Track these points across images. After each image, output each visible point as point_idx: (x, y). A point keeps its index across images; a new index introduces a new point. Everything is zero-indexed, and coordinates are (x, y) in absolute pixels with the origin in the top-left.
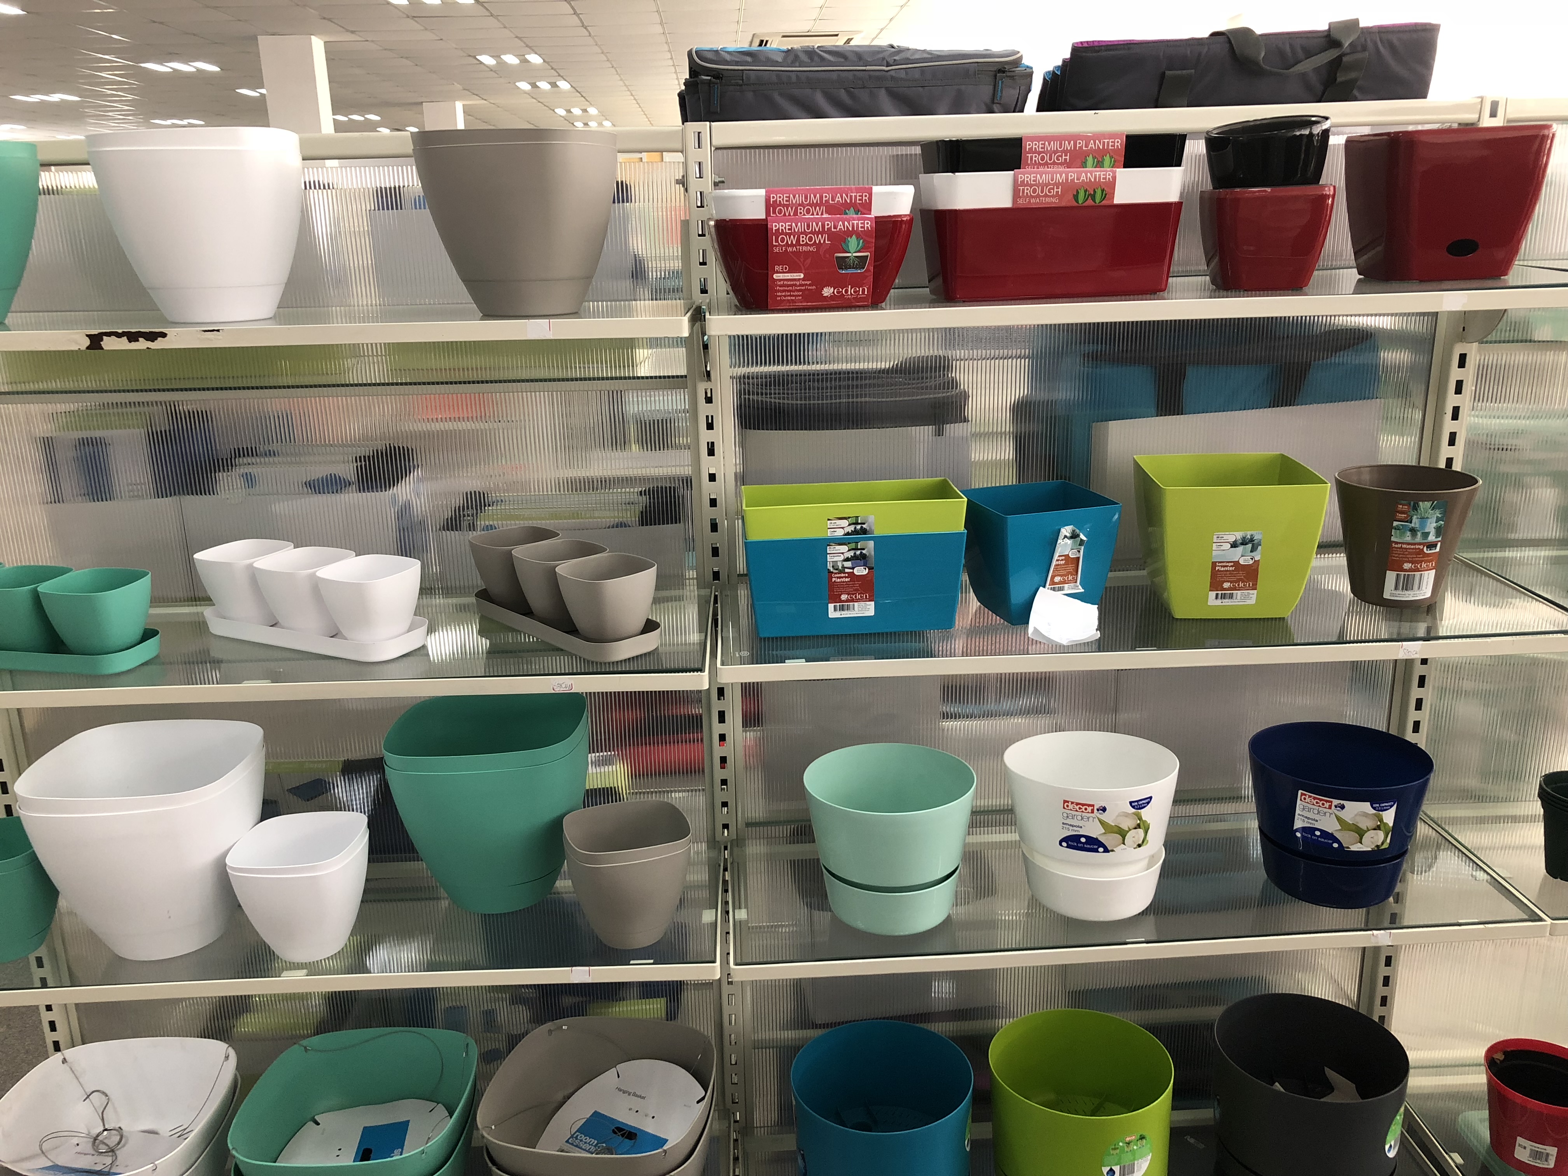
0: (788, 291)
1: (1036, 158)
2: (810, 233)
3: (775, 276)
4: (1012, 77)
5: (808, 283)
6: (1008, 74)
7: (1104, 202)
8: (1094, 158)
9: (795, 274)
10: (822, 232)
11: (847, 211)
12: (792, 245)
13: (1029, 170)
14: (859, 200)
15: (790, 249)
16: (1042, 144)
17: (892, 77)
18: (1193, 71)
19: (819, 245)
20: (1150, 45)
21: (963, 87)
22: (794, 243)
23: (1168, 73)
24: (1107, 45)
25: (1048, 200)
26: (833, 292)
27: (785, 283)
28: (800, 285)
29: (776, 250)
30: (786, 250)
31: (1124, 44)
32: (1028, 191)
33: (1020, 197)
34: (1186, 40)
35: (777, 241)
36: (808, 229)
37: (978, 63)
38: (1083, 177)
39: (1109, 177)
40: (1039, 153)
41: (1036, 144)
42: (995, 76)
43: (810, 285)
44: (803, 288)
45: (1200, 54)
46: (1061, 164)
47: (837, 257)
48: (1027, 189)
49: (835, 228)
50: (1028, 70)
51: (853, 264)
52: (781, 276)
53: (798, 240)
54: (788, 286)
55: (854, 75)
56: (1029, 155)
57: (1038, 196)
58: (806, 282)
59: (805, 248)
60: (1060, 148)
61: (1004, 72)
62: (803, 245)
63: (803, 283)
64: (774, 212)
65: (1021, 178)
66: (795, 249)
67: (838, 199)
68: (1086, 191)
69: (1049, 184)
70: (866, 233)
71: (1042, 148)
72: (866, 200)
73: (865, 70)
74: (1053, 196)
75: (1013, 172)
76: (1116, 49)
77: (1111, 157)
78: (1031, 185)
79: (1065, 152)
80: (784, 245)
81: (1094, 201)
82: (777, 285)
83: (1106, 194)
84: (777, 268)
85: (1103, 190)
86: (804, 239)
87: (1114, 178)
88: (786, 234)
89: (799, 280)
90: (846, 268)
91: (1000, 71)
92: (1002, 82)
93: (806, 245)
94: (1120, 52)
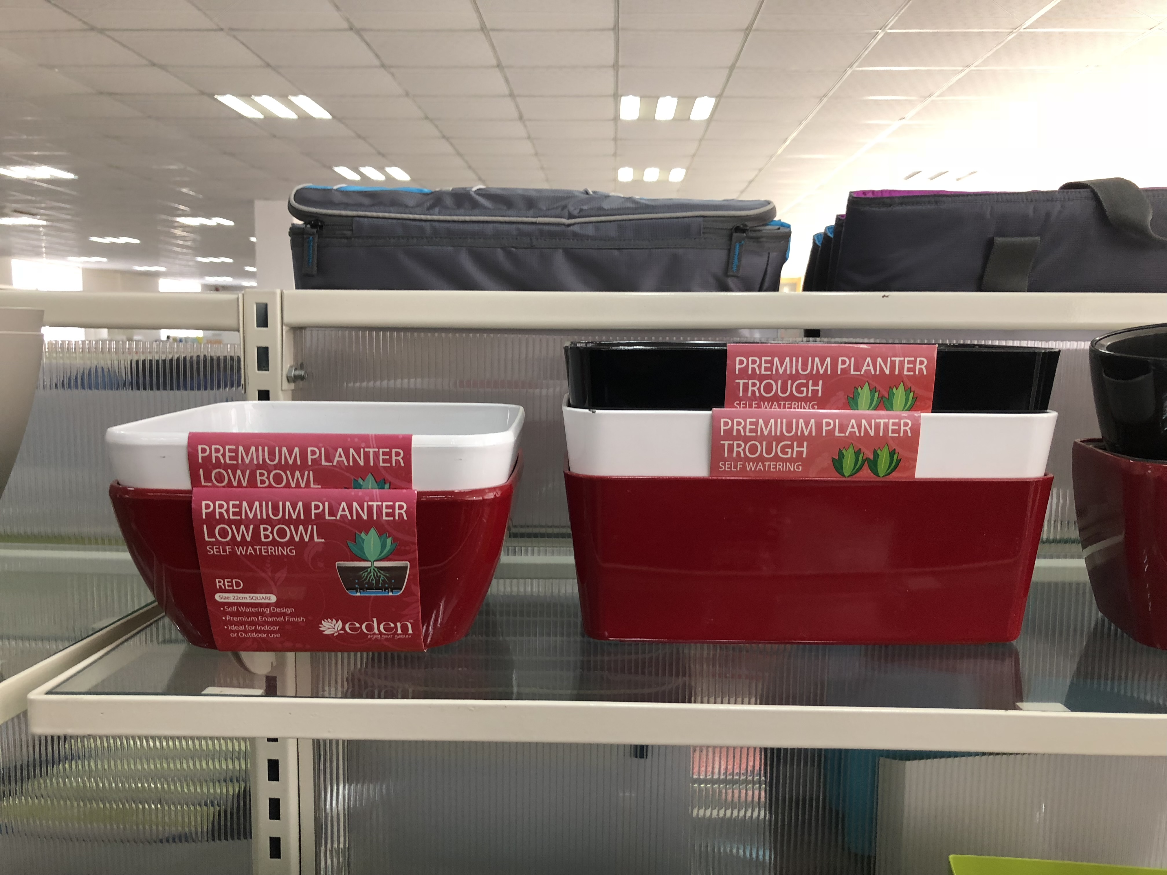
0: (251, 623)
1: (755, 387)
2: (279, 522)
3: (218, 597)
4: (757, 239)
5: (289, 611)
6: (751, 234)
7: (897, 476)
8: (873, 390)
9: (258, 595)
10: (307, 522)
11: (360, 481)
12: (244, 543)
13: (739, 409)
14: (384, 461)
15: (240, 551)
16: (766, 362)
17: (575, 235)
18: (1038, 238)
19: (301, 545)
20: (970, 197)
21: (680, 252)
22: (248, 539)
23: (998, 240)
24: (904, 197)
25: (780, 466)
26: (343, 628)
27: (241, 609)
28: (272, 615)
29: (213, 551)
30: (233, 552)
31: (929, 196)
32: (741, 449)
33: (725, 460)
34: (1026, 193)
35: (211, 534)
36: (276, 515)
37: (704, 217)
38: (852, 427)
39: (905, 429)
40: (761, 378)
41: (754, 362)
42: (731, 236)
43: (291, 615)
44: (279, 619)
45: (1048, 215)
46: (806, 400)
47: (341, 569)
48: (739, 446)
49: (332, 513)
50: (783, 230)
51: (377, 582)
52: (231, 598)
53: (256, 533)
54: (248, 615)
55: (519, 229)
56: (742, 382)
57: (761, 459)
58: (284, 610)
59: (271, 550)
60: (804, 370)
61: (744, 231)
62: (267, 544)
63: (278, 610)
64: (208, 478)
65: (726, 424)
66: (250, 550)
67: (339, 456)
68: (858, 453)
69: (782, 438)
70: (398, 525)
71: (766, 369)
72: (397, 461)
73: (535, 223)
74: (791, 460)
75: (709, 413)
76: (918, 203)
77: (908, 390)
78: (746, 439)
79: (815, 378)
80: (228, 543)
81: (875, 471)
82: (226, 613)
83: (899, 461)
84: (219, 583)
85: (892, 453)
86: (267, 533)
87: (916, 431)
88: (230, 523)
89: (268, 605)
90: (362, 589)
91: (737, 229)
92: (741, 246)
93: (274, 543)
94: (924, 208)
